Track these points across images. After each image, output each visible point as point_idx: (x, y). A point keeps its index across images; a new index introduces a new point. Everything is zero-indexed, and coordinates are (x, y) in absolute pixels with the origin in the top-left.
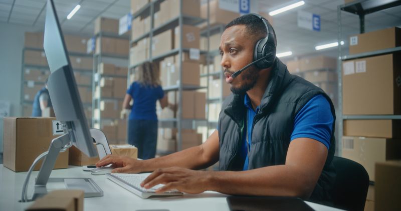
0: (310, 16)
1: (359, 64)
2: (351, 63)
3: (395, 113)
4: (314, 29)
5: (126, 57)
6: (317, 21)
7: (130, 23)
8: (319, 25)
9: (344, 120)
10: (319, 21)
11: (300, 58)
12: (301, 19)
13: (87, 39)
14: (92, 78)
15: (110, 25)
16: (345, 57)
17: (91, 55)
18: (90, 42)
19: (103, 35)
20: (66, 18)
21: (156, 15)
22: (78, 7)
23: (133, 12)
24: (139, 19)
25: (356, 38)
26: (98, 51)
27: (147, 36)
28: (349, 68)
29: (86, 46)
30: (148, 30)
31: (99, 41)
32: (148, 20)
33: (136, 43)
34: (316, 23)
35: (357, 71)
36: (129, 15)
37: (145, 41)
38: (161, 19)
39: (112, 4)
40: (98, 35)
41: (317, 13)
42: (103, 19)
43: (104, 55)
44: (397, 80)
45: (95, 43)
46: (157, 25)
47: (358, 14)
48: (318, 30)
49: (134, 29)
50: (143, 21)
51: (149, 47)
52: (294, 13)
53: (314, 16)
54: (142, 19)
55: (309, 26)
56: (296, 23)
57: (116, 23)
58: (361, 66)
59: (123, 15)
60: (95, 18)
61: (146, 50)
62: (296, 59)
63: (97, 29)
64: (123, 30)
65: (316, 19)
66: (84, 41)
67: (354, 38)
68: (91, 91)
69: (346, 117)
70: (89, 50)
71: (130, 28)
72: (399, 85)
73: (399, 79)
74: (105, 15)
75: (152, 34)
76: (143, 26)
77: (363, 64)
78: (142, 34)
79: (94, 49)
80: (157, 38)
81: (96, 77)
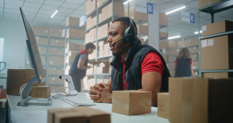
0: (189, 15)
1: (210, 41)
2: (205, 41)
3: (230, 68)
4: (191, 22)
5: (83, 39)
6: (192, 17)
7: (85, 20)
8: (194, 20)
9: (202, 73)
10: (194, 17)
11: (185, 39)
12: (183, 16)
13: (62, 29)
14: (64, 51)
15: (74, 21)
16: (202, 38)
17: (64, 38)
18: (64, 31)
19: (71, 27)
20: (50, 17)
21: (100, 15)
22: (57, 11)
23: (87, 14)
24: (90, 17)
25: (205, 26)
26: (68, 36)
27: (95, 27)
28: (204, 44)
29: (61, 33)
30: (95, 24)
31: (68, 30)
32: (95, 18)
33: (88, 31)
34: (192, 18)
35: (209, 45)
36: (85, 15)
37: (94, 30)
38: (102, 17)
39: (76, 10)
40: (68, 27)
41: (193, 13)
42: (71, 18)
43: (71, 38)
44: (230, 50)
45: (66, 32)
46: (100, 21)
47: (210, 13)
48: (194, 22)
49: (87, 23)
50: (93, 19)
51: (96, 33)
52: (179, 13)
53: (191, 14)
54: (92, 18)
55: (188, 20)
56: (181, 19)
57: (78, 20)
58: (211, 42)
59: (82, 16)
60: (67, 17)
61: (95, 35)
62: (183, 39)
63: (67, 24)
64: (81, 24)
65: (192, 16)
66: (60, 31)
67: (204, 27)
68: (64, 58)
69: (203, 71)
70: (63, 35)
71: (85, 23)
72: (232, 53)
73: (232, 49)
74: (72, 16)
75: (97, 26)
76: (93, 22)
77: (212, 41)
78: (92, 26)
79: (66, 35)
80: (100, 28)
81: (67, 50)
